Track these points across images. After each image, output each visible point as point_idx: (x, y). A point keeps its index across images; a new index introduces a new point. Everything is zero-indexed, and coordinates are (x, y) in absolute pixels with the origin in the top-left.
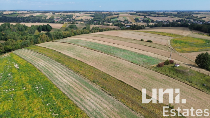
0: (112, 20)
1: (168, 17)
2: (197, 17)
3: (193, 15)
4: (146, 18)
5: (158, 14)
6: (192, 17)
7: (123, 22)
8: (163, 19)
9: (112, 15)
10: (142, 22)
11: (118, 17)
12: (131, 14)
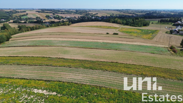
0: (22, 17)
1: (72, 14)
2: (92, 14)
3: (88, 13)
4: (55, 15)
5: (61, 12)
6: (89, 14)
7: (35, 19)
8: (70, 16)
9: (18, 12)
10: (54, 18)
11: (27, 14)
12: (39, 12)
